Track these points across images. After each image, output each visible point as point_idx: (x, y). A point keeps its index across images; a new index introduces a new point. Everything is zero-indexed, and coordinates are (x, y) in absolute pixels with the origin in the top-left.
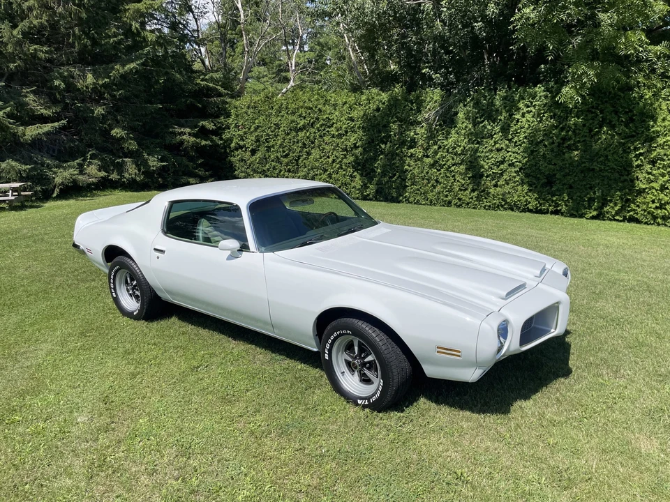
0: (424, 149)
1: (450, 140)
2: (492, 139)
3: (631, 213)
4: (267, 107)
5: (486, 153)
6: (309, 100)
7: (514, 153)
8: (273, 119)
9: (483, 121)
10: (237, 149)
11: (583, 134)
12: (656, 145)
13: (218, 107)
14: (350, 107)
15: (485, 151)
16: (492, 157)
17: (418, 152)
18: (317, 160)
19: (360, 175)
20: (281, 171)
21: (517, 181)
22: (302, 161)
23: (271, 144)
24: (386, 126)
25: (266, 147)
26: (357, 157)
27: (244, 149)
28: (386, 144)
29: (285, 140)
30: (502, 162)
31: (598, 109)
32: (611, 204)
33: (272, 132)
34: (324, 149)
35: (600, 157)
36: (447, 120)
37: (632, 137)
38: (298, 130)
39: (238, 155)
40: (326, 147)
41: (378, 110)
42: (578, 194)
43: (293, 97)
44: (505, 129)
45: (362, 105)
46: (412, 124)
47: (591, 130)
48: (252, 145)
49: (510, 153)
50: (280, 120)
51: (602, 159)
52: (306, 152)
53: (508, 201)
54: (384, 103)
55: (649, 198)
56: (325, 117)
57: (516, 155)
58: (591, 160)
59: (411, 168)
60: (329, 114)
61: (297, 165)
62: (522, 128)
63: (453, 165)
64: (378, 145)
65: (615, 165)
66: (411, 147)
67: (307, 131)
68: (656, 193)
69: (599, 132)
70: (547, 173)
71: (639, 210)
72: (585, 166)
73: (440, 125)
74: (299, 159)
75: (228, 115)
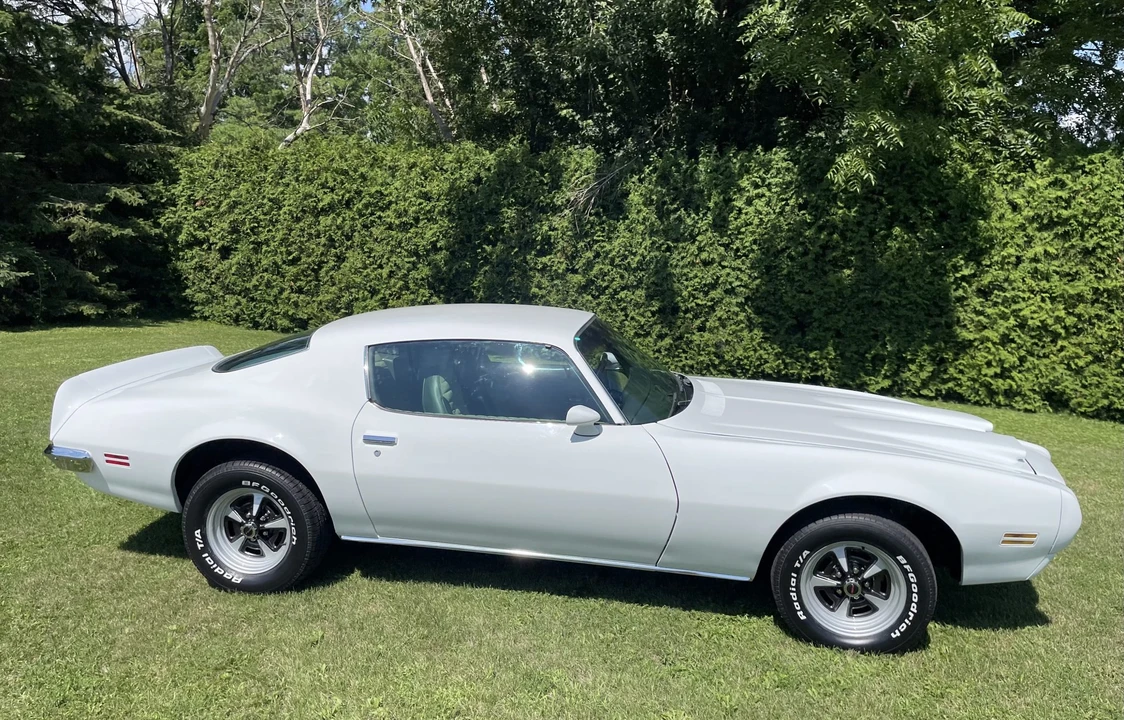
0: (567, 258)
1: (616, 243)
2: (693, 243)
3: (950, 385)
4: (255, 166)
5: (683, 267)
6: (341, 157)
7: (734, 269)
8: (269, 190)
9: (677, 210)
10: (190, 245)
11: (858, 239)
12: (988, 262)
13: (151, 162)
14: (423, 174)
15: (681, 264)
16: (696, 276)
17: (557, 261)
18: (357, 271)
19: (444, 301)
20: (282, 291)
21: (742, 322)
22: (327, 272)
23: (262, 237)
24: (494, 213)
25: (253, 243)
26: (436, 266)
27: (204, 246)
28: (494, 245)
29: (291, 230)
30: (713, 286)
31: (883, 195)
32: (913, 367)
33: (265, 214)
34: (371, 250)
35: (891, 282)
36: (611, 204)
37: (947, 246)
38: (317, 213)
39: (193, 258)
40: (375, 246)
41: (478, 180)
42: (854, 348)
43: (309, 150)
44: (720, 225)
45: (446, 171)
46: (543, 210)
47: (872, 233)
48: (223, 238)
49: (728, 270)
50: (282, 193)
51: (895, 285)
52: (336, 255)
53: (726, 358)
54: (489, 169)
55: (981, 357)
56: (373, 190)
57: (740, 275)
58: (875, 286)
59: (544, 292)
60: (382, 185)
61: (317, 279)
62: (747, 225)
63: (623, 289)
64: (480, 246)
65: (919, 296)
66: (542, 253)
67: (338, 215)
68: (993, 350)
69: (888, 236)
70: (796, 308)
71: (965, 379)
72: (865, 298)
73: (597, 214)
74: (320, 268)
75: (174, 178)
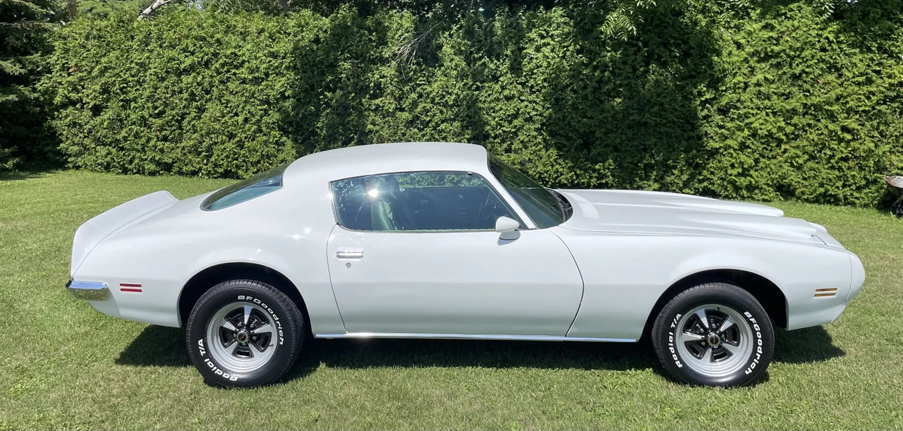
0: (395, 99)
1: (435, 86)
2: (497, 82)
3: (705, 184)
4: (123, 36)
5: (490, 102)
6: (199, 26)
7: (530, 102)
8: (135, 56)
9: (481, 58)
10: (64, 106)
11: (625, 74)
12: (724, 88)
13: (28, 37)
14: (271, 37)
15: (489, 99)
16: (501, 109)
17: (388, 103)
18: (216, 120)
19: (293, 140)
20: (149, 140)
21: (540, 143)
22: (189, 123)
23: (131, 96)
24: (333, 66)
25: (122, 101)
26: (286, 112)
27: (78, 106)
28: (334, 92)
29: (157, 88)
30: (516, 116)
31: (640, 41)
32: (676, 172)
33: (133, 76)
34: (228, 101)
35: (652, 107)
36: (428, 56)
37: (692, 77)
38: (179, 73)
39: (67, 116)
40: (232, 98)
41: (317, 41)
42: (629, 160)
43: (170, 22)
44: (516, 69)
45: (289, 34)
46: (374, 62)
47: (635, 69)
48: (95, 98)
49: (526, 103)
50: (148, 58)
51: (656, 109)
52: (197, 107)
53: (530, 172)
54: (326, 31)
55: (726, 161)
56: (228, 52)
57: (535, 106)
58: (641, 111)
59: (377, 128)
60: (235, 48)
61: (180, 128)
62: (538, 67)
63: (443, 122)
64: (322, 93)
65: (675, 116)
66: (375, 97)
67: (198, 74)
68: (735, 155)
69: (647, 71)
70: (582, 130)
71: (715, 178)
72: (634, 120)
73: (418, 64)
74: (183, 118)
75: (49, 50)
